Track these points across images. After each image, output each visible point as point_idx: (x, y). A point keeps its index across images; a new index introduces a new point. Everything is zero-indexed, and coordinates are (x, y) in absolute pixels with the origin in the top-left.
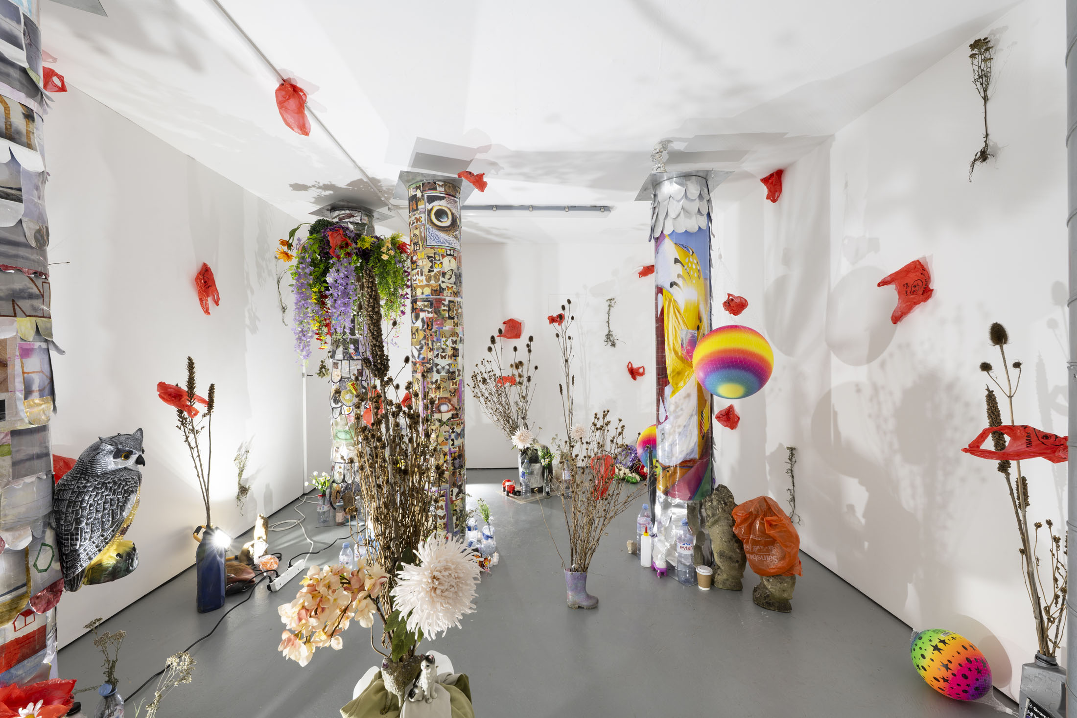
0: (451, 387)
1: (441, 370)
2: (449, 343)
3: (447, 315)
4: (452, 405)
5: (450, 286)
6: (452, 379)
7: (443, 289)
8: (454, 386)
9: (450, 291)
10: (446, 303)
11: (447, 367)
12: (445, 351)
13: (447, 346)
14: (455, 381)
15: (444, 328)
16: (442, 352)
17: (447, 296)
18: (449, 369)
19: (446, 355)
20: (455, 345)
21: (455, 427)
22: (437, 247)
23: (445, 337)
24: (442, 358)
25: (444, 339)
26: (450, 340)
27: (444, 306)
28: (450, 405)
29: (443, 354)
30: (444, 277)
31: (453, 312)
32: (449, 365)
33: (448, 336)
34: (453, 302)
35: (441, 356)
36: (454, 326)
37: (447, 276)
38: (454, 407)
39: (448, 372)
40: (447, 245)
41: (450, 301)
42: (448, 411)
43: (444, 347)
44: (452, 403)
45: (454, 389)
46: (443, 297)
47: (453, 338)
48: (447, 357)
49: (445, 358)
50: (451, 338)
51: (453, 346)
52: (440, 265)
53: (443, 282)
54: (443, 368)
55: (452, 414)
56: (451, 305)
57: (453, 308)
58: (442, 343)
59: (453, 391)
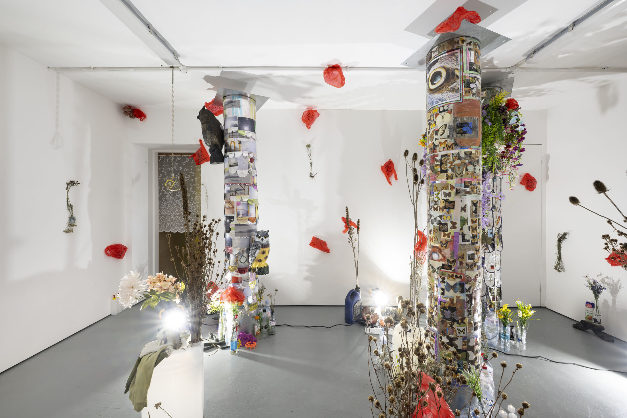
0: (442, 237)
1: (434, 221)
2: (441, 196)
3: (439, 170)
4: (442, 255)
5: (443, 141)
6: (444, 231)
7: (436, 146)
8: (446, 238)
9: (443, 146)
10: (439, 158)
11: (439, 219)
12: (437, 203)
13: (439, 198)
14: (447, 233)
15: (437, 182)
16: (435, 205)
17: (440, 151)
18: (440, 221)
19: (437, 208)
20: (448, 198)
21: (446, 278)
22: (432, 109)
23: (437, 191)
24: (434, 210)
25: (436, 193)
26: (442, 193)
27: (437, 162)
28: (440, 255)
29: (436, 206)
30: (437, 134)
31: (446, 165)
32: (440, 216)
33: (440, 189)
34: (446, 155)
35: (434, 208)
36: (447, 179)
37: (440, 133)
38: (445, 258)
39: (440, 223)
40: (441, 103)
41: (442, 156)
42: (439, 260)
43: (436, 199)
44: (442, 253)
45: (446, 240)
46: (436, 153)
47: (446, 191)
48: (438, 209)
49: (437, 210)
50: (443, 191)
51: (445, 198)
52: (434, 124)
53: (436, 139)
54: (435, 219)
55: (443, 265)
56: (443, 158)
57: (446, 162)
58: (435, 196)
59: (444, 242)
